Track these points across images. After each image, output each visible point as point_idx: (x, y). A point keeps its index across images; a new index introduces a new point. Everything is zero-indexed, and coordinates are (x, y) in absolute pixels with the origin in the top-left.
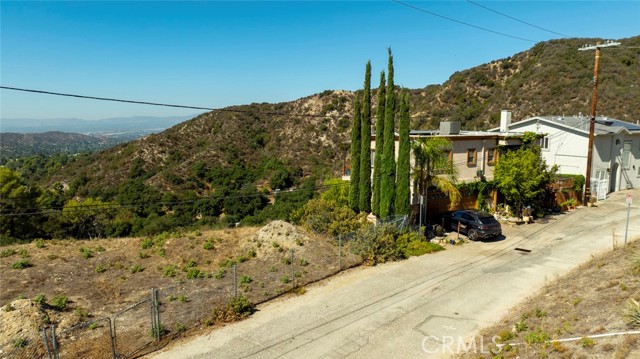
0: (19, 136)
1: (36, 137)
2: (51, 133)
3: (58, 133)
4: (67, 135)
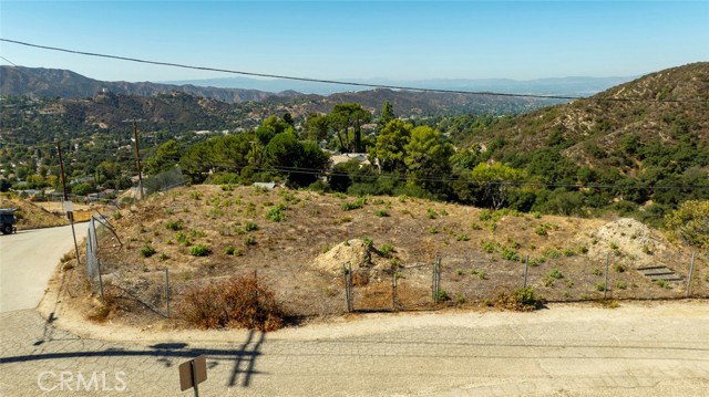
0: (455, 96)
1: (469, 97)
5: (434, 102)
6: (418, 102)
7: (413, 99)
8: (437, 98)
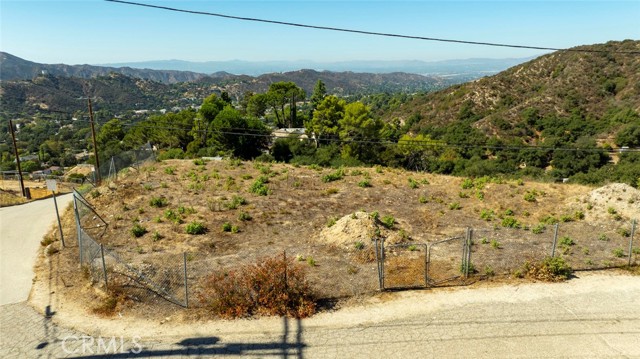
0: (372, 76)
1: (385, 77)
2: (396, 74)
3: (402, 73)
4: (408, 75)
5: (354, 81)
6: (339, 82)
7: (335, 79)
8: (356, 78)
